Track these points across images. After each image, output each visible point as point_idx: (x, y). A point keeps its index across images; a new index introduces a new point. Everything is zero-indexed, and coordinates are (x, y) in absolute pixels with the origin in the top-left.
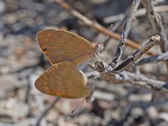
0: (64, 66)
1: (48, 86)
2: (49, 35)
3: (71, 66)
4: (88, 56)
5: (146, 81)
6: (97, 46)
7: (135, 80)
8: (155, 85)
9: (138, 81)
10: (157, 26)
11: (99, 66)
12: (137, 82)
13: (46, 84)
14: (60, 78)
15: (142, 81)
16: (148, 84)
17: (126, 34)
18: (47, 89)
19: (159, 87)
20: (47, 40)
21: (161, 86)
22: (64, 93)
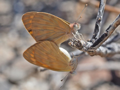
1: (35, 58)
3: (52, 45)
4: (67, 35)
6: (74, 26)
11: (77, 45)
13: (33, 56)
14: (45, 54)
17: (101, 11)
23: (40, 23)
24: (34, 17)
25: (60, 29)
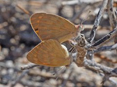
0: (50, 43)
2: (40, 17)
5: (100, 67)
6: (79, 27)
7: (91, 65)
8: (106, 70)
9: (94, 66)
10: (114, 20)
12: (92, 67)
13: (36, 56)
15: (97, 66)
16: (101, 69)
17: (98, 20)
18: (36, 60)
19: (109, 72)
20: (38, 21)
21: (111, 71)
22: (49, 63)
23: (47, 23)
24: (42, 18)
25: (66, 29)
